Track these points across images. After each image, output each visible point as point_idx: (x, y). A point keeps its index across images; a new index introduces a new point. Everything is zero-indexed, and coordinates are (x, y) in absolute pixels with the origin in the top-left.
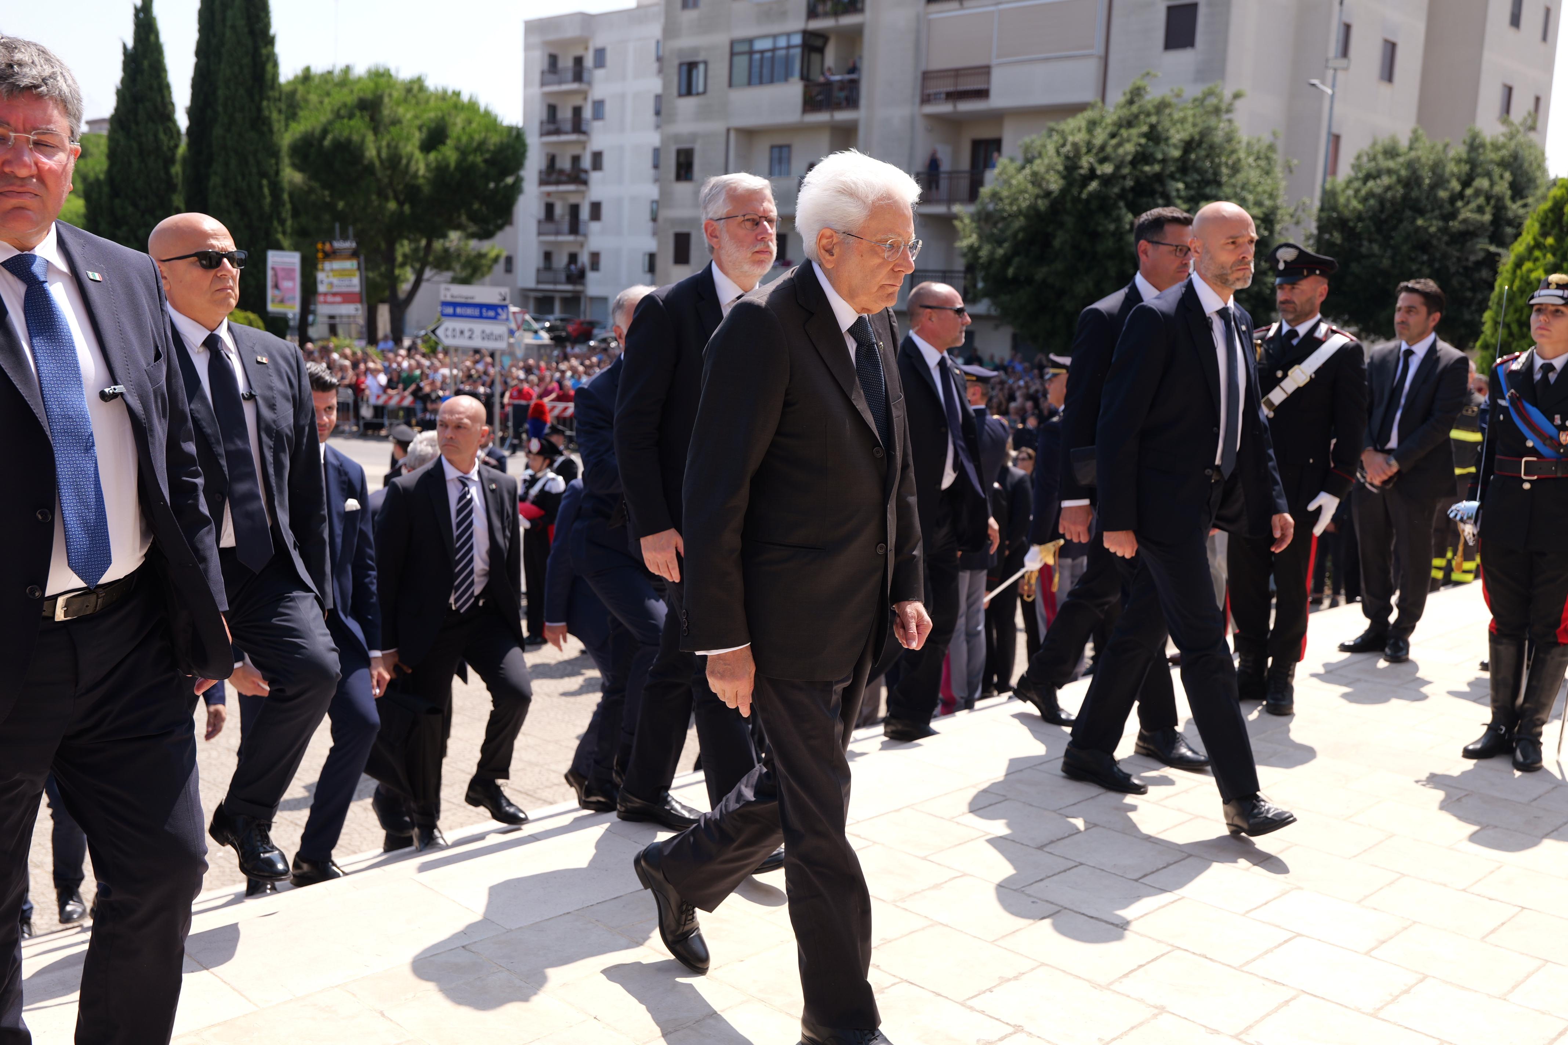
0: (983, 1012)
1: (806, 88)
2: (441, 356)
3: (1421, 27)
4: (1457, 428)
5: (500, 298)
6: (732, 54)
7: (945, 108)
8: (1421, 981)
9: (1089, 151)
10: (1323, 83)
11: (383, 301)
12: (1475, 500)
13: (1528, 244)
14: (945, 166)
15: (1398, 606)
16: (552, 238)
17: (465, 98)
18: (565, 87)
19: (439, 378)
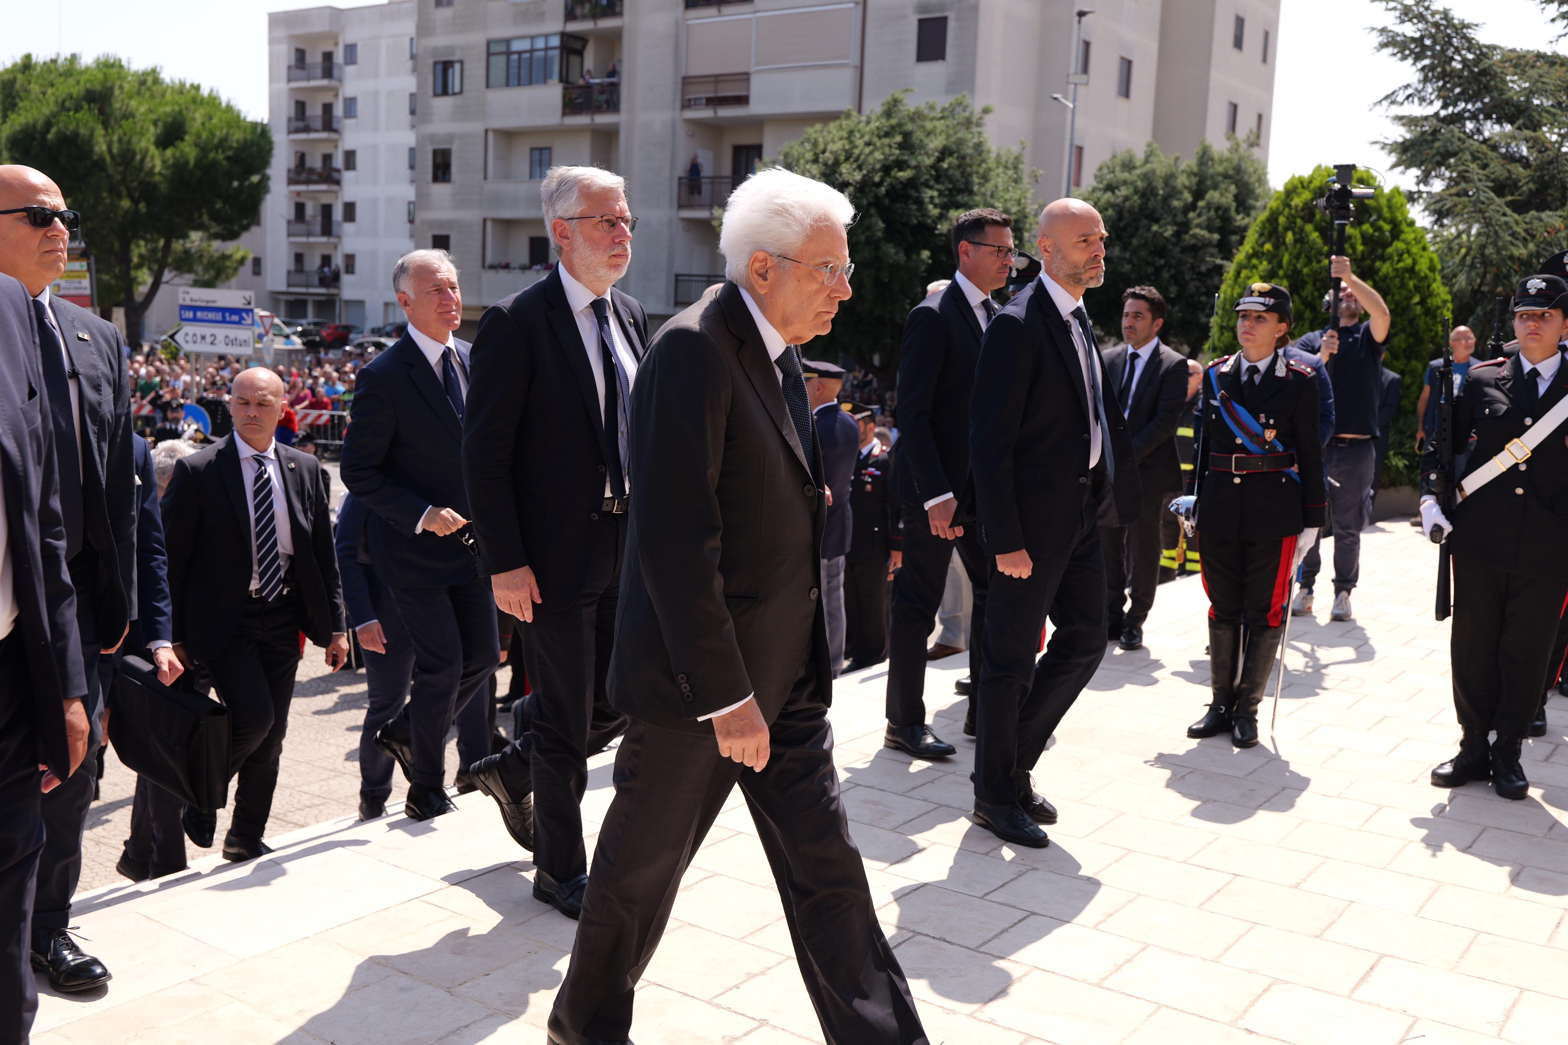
0: (729, 1009)
1: (565, 89)
2: (182, 362)
3: (1153, 46)
4: (1183, 426)
5: (245, 302)
6: (489, 54)
7: (706, 113)
8: (1143, 950)
9: (847, 159)
10: (1066, 98)
11: (118, 305)
12: (1192, 494)
13: (1247, 253)
14: (707, 170)
15: (1131, 596)
16: (303, 239)
17: (205, 92)
18: (313, 83)
19: (180, 386)
